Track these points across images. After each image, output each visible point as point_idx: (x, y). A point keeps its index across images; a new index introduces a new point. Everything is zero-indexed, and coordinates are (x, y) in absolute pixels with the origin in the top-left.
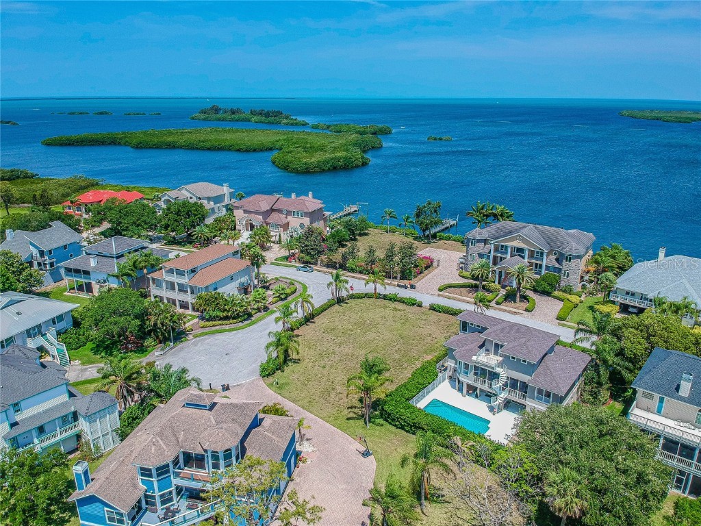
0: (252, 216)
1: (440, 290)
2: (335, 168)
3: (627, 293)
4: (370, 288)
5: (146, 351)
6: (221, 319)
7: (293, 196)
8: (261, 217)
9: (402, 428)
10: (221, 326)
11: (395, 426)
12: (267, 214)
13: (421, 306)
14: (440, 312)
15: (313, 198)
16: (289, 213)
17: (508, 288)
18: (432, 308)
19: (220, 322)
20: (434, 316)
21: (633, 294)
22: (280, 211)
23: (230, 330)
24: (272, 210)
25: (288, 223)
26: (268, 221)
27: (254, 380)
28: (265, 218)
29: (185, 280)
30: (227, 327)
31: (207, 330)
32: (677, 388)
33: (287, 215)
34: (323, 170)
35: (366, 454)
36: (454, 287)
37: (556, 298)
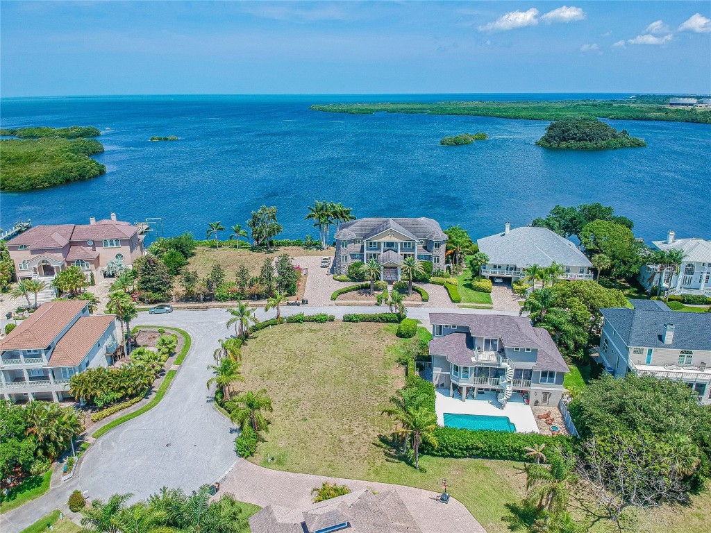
0: (46, 256)
1: (333, 299)
2: (68, 181)
3: (495, 267)
4: (272, 313)
5: (41, 480)
6: (119, 401)
7: (93, 221)
8: (61, 255)
9: (452, 455)
10: (122, 412)
11: (443, 456)
12: (66, 250)
13: (332, 321)
14: (357, 321)
15: (118, 219)
16: (96, 244)
17: (394, 283)
18: (348, 319)
19: (118, 407)
20: (356, 328)
21: (500, 267)
22: (83, 243)
23: (138, 413)
24: (71, 244)
25: (98, 257)
26: (70, 258)
27: (236, 466)
28: (65, 256)
29: (42, 364)
30: (132, 410)
31: (106, 422)
32: (661, 338)
33: (94, 246)
34: (54, 184)
35: (444, 499)
36: (343, 293)
37: (434, 283)
